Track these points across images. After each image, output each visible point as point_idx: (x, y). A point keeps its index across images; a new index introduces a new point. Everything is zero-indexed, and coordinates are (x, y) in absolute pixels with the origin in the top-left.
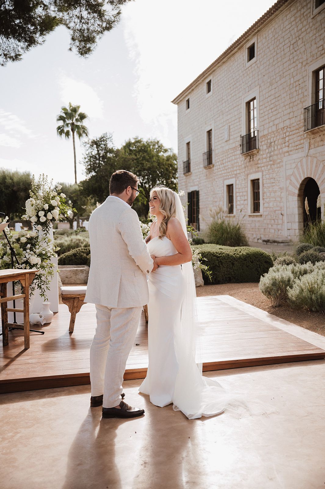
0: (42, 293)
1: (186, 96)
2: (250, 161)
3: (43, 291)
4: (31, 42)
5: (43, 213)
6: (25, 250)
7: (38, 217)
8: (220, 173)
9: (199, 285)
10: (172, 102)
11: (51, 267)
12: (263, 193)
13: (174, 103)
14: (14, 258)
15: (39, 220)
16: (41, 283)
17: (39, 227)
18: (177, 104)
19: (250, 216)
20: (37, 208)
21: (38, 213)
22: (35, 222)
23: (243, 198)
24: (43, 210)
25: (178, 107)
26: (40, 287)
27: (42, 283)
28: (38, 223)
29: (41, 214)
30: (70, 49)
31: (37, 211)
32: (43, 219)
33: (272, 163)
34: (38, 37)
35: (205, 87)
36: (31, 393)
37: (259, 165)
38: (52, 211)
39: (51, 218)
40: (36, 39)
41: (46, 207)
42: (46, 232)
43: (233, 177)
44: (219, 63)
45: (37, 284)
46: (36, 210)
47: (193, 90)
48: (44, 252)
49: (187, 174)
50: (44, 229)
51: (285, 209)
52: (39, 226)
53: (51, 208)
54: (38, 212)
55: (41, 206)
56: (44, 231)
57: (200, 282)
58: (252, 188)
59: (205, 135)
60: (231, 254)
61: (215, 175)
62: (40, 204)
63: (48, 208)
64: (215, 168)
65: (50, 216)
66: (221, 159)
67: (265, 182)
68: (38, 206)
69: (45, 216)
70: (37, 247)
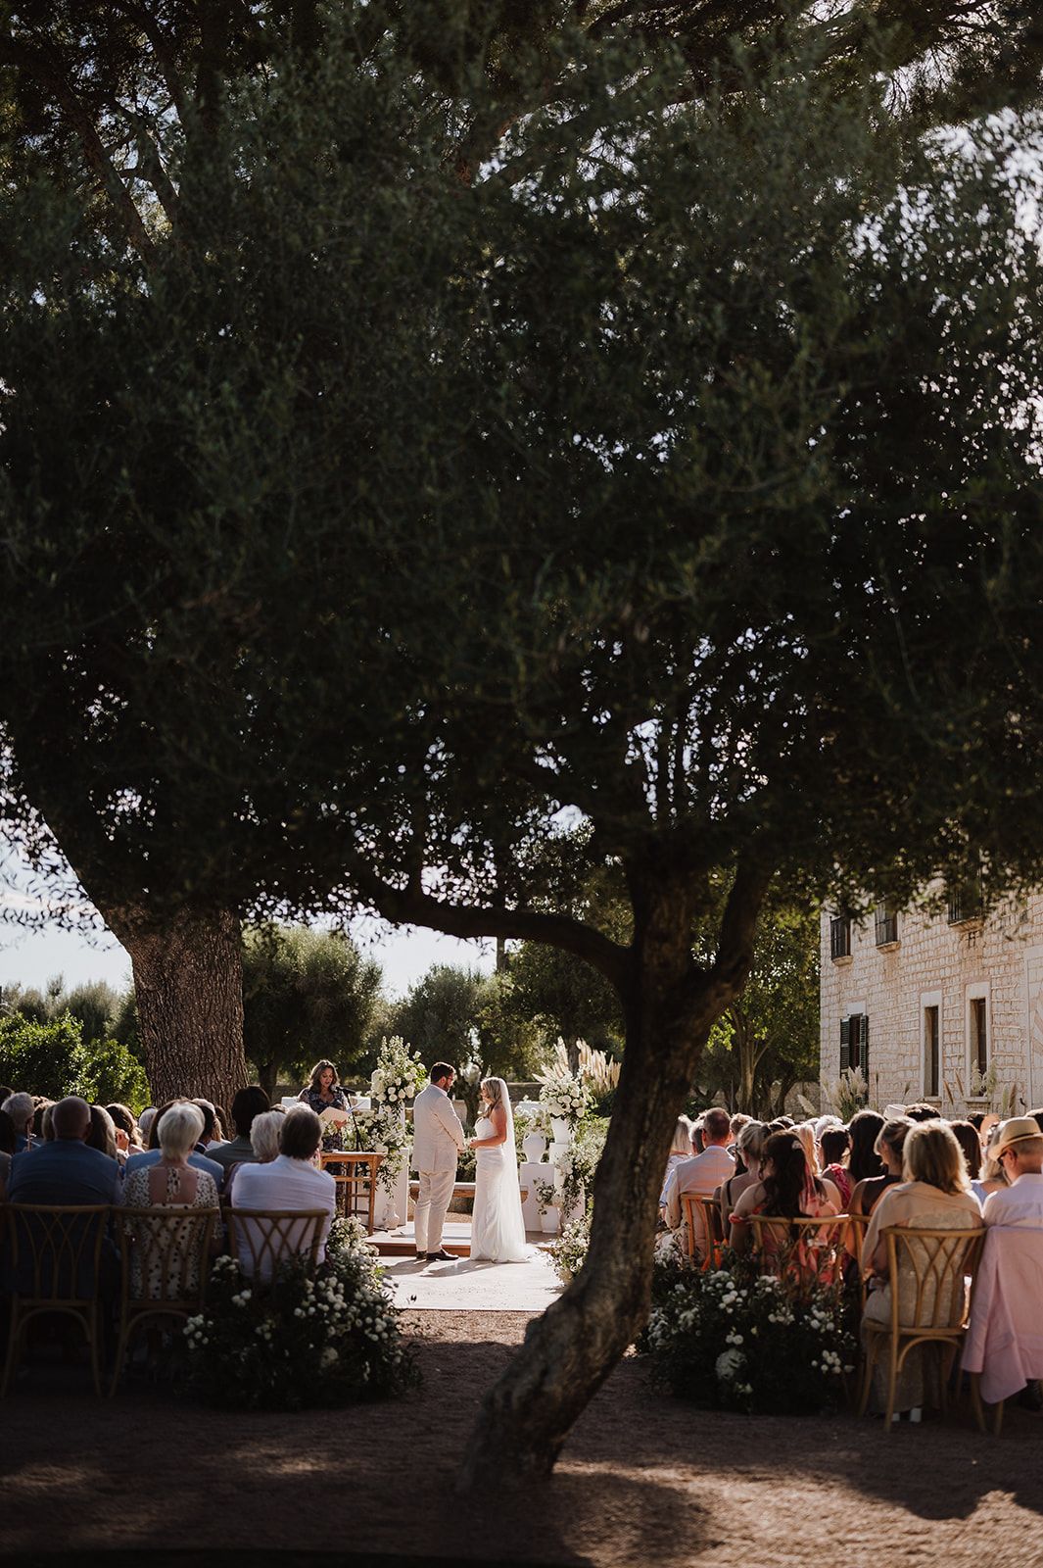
0: (388, 1188)
2: (969, 947)
3: (389, 1186)
5: (394, 1089)
7: (388, 1095)
8: (913, 968)
11: (400, 1160)
12: (993, 1041)
15: (388, 1099)
16: (387, 1177)
17: (388, 1108)
19: (968, 1103)
20: (386, 1083)
22: (383, 1101)
23: (956, 1049)
24: (394, 1085)
26: (386, 1181)
28: (387, 1102)
29: (392, 1090)
31: (386, 1087)
32: (393, 1098)
33: (1005, 958)
37: (985, 961)
38: (405, 1088)
39: (404, 1097)
41: (399, 1082)
42: (396, 1115)
43: (935, 988)
45: (382, 1176)
46: (385, 1085)
48: (393, 1140)
49: (840, 960)
50: (394, 1111)
51: (1029, 1084)
53: (405, 1083)
54: (388, 1088)
55: (391, 1081)
58: (976, 1025)
61: (902, 972)
62: (391, 1077)
64: (901, 953)
65: (402, 1094)
66: (914, 929)
67: (994, 1009)
68: (389, 1080)
69: (396, 1093)
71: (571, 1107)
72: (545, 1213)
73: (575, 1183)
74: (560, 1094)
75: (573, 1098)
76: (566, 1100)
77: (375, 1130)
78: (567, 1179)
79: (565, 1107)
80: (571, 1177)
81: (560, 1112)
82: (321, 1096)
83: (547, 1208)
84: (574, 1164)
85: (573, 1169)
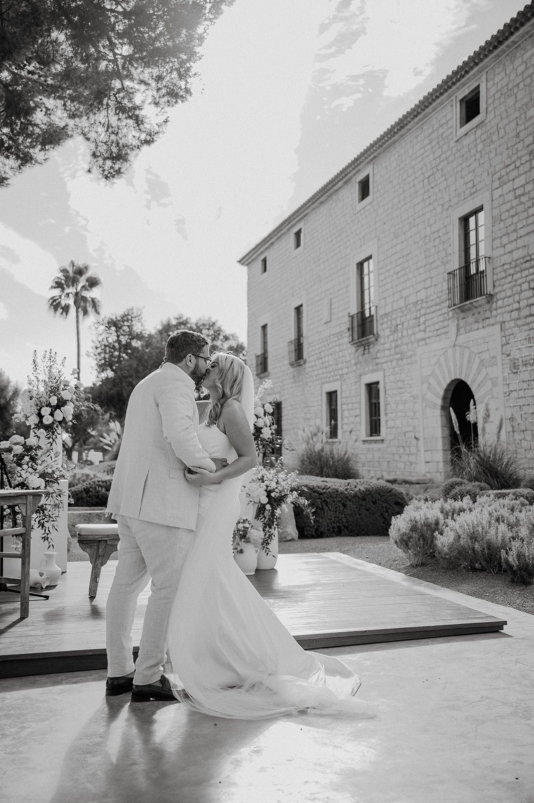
0: (46, 535)
1: (262, 252)
2: (364, 354)
3: (47, 532)
4: (25, 159)
5: (49, 410)
6: (20, 465)
7: (40, 416)
8: (316, 373)
9: (290, 538)
10: (239, 261)
11: (60, 496)
12: (386, 405)
13: (242, 264)
14: (5, 476)
15: (41, 421)
16: (44, 519)
17: (42, 432)
18: (247, 265)
19: (364, 441)
20: (38, 403)
21: (40, 410)
22: (35, 424)
24: (49, 405)
25: (249, 270)
26: (43, 526)
27: (46, 519)
28: (40, 425)
29: (46, 411)
30: (89, 171)
31: (38, 408)
32: (48, 420)
33: (399, 356)
34: (36, 153)
35: (292, 239)
36: (38, 678)
37: (379, 361)
38: (62, 408)
39: (60, 419)
40: (35, 156)
41: (54, 401)
42: (51, 440)
43: (337, 380)
44: (314, 203)
45: (37, 520)
46: (37, 405)
47: (272, 244)
48: (50, 471)
49: (262, 375)
50: (49, 436)
51: (421, 428)
52: (42, 430)
53: (62, 403)
54: (41, 408)
55: (45, 400)
56: (49, 438)
57: (293, 533)
58: (368, 398)
59: (292, 314)
60: (342, 489)
61: (307, 376)
62: (45, 395)
63: (56, 402)
64: (307, 365)
65: (59, 415)
66: (317, 351)
67: (388, 388)
68: (41, 399)
70: (39, 462)
72: (241, 551)
73: (273, 514)
77: (27, 458)
80: (268, 507)
83: (243, 545)
85: (269, 496)
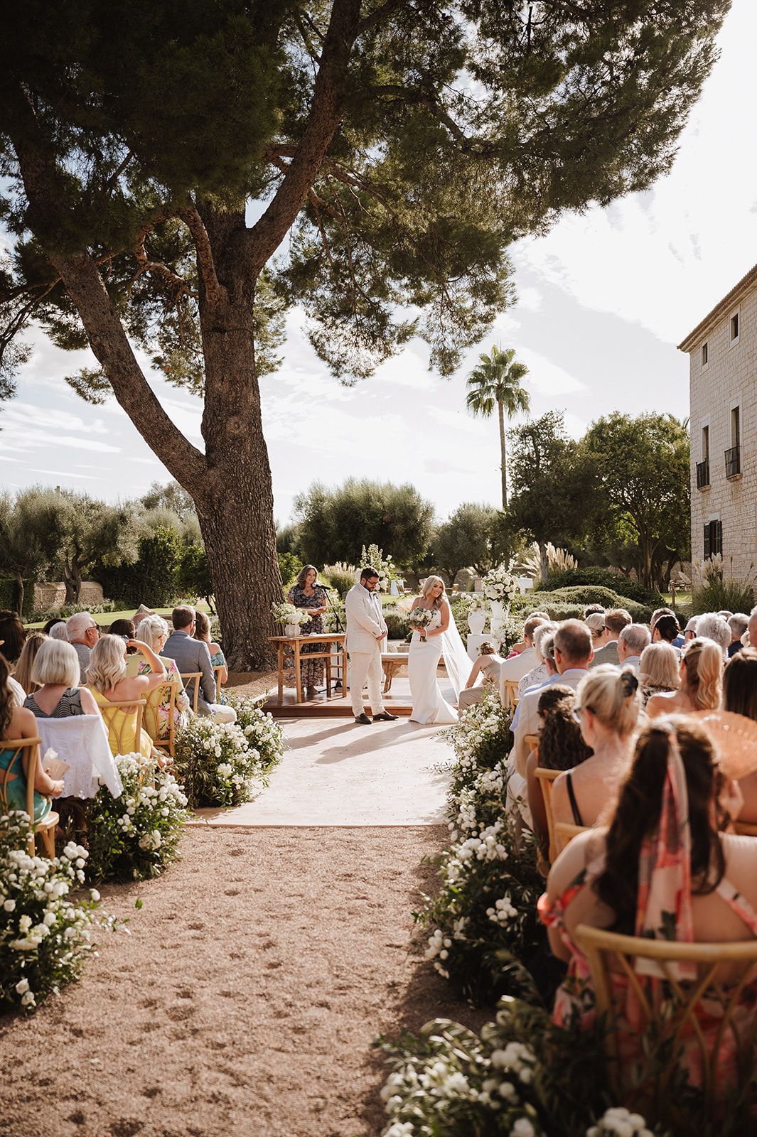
1: (703, 338)
8: (751, 490)
10: (679, 347)
13: (683, 351)
18: (689, 351)
25: (691, 358)
35: (729, 326)
44: (746, 288)
47: (712, 329)
49: (703, 489)
59: (730, 415)
61: (743, 493)
64: (744, 480)
66: (752, 464)
71: (504, 592)
74: (496, 583)
75: (506, 586)
76: (500, 587)
78: (502, 646)
79: (499, 592)
81: (495, 596)
82: (304, 592)
84: (507, 635)
85: (506, 639)
